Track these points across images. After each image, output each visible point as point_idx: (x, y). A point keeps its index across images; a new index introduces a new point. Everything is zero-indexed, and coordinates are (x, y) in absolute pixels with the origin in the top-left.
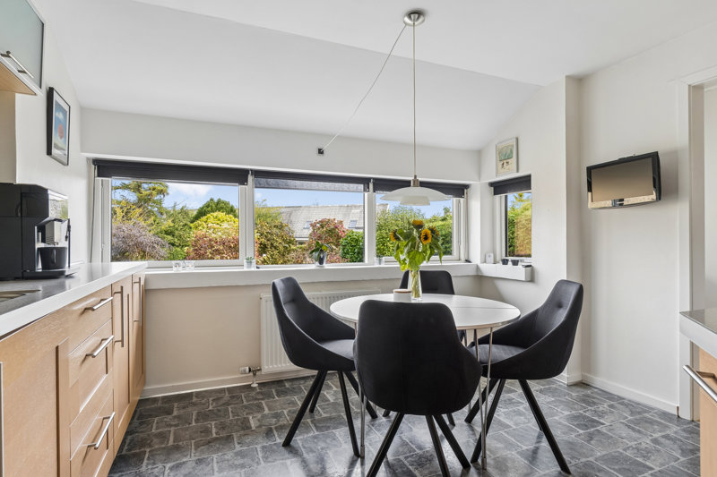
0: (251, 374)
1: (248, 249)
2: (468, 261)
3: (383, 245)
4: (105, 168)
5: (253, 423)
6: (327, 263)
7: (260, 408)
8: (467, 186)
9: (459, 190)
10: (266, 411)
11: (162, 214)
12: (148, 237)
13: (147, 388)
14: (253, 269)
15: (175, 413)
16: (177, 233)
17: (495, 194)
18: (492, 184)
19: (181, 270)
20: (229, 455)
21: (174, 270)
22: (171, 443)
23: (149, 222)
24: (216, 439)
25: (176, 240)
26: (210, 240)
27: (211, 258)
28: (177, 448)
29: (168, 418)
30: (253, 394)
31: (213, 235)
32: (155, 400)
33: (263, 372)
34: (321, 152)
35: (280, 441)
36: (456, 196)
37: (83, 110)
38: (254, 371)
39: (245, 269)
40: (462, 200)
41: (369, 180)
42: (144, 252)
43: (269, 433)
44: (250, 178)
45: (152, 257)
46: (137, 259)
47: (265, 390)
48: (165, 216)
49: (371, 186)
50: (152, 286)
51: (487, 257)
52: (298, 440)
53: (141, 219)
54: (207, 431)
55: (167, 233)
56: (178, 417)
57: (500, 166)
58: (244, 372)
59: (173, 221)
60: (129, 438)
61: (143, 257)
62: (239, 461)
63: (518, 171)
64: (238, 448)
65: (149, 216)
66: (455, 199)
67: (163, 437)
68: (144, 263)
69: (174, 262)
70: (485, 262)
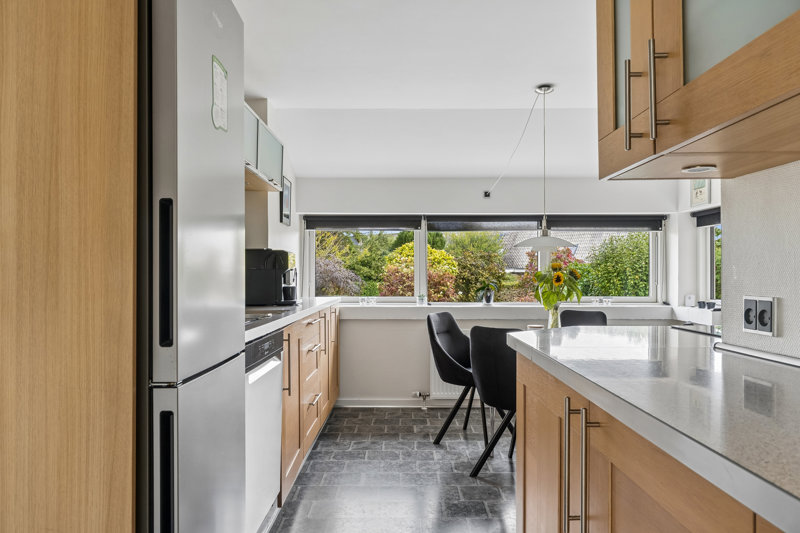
0: (421, 399)
1: (421, 287)
2: (666, 303)
3: (609, 282)
4: (311, 222)
5: (415, 430)
6: (494, 301)
7: (424, 422)
8: (664, 217)
9: (656, 222)
10: (429, 424)
11: (358, 241)
12: (343, 273)
13: (340, 399)
14: (425, 305)
15: (360, 417)
16: (373, 263)
17: (698, 225)
18: (694, 214)
19: (365, 305)
20: (394, 443)
21: (360, 305)
22: (356, 432)
23: (344, 251)
24: (386, 434)
25: (373, 273)
26: (403, 275)
27: (402, 295)
28: (359, 435)
29: (354, 420)
30: (422, 414)
31: (405, 270)
32: (346, 409)
33: (431, 397)
34: (487, 195)
35: (432, 441)
36: (653, 229)
37: (297, 179)
38: (424, 396)
39: (418, 305)
40: (659, 232)
41: (541, 217)
42: (339, 287)
43: (426, 436)
44: (424, 223)
45: (346, 293)
46: (332, 294)
47: (432, 412)
48: (361, 244)
49: (544, 223)
50: (344, 317)
51: (687, 300)
52: (446, 441)
53: (336, 248)
54: (382, 430)
55: (364, 264)
56: (362, 420)
57: (694, 196)
58: (415, 396)
59: (370, 250)
60: (328, 426)
61: (338, 293)
62: (401, 446)
63: (710, 202)
64: (401, 440)
65: (344, 245)
66: (651, 232)
67: (351, 429)
68: (339, 298)
69: (360, 298)
70: (684, 305)
